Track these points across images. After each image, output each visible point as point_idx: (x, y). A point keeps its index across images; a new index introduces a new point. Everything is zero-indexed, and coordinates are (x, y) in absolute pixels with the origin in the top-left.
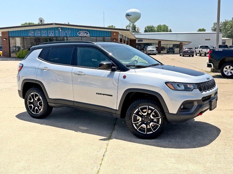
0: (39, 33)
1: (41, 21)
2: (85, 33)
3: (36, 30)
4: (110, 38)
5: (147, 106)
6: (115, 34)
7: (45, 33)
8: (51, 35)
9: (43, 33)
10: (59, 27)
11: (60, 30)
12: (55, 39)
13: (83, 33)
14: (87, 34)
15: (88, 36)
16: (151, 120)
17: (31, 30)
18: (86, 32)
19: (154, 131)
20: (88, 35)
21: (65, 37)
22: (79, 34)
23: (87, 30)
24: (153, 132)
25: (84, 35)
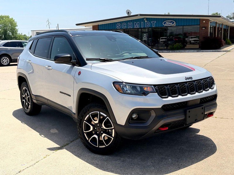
0: (125, 26)
1: (128, 13)
2: (170, 23)
3: (123, 22)
4: (199, 26)
5: (99, 112)
6: (204, 22)
7: (131, 25)
8: (137, 26)
9: (129, 25)
10: (145, 18)
11: (146, 21)
12: (141, 30)
13: (169, 23)
14: (173, 23)
15: (174, 26)
16: (104, 130)
17: (119, 22)
18: (172, 22)
19: (107, 146)
20: (175, 24)
21: (150, 28)
22: (165, 23)
23: (173, 19)
24: (105, 146)
25: (170, 24)
